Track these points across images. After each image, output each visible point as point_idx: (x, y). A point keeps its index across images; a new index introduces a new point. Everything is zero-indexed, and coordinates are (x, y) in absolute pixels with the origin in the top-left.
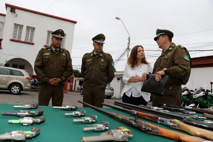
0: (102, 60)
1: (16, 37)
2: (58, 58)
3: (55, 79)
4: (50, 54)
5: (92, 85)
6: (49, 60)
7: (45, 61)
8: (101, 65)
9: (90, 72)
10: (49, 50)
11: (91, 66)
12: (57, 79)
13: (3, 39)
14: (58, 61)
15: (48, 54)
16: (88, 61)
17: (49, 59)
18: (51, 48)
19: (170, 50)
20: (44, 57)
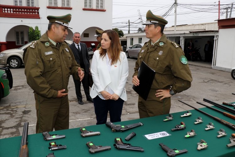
1: (52, 3)
6: (54, 63)
10: (47, 44)
13: (39, 8)
18: (49, 41)
19: (160, 47)
20: (46, 60)
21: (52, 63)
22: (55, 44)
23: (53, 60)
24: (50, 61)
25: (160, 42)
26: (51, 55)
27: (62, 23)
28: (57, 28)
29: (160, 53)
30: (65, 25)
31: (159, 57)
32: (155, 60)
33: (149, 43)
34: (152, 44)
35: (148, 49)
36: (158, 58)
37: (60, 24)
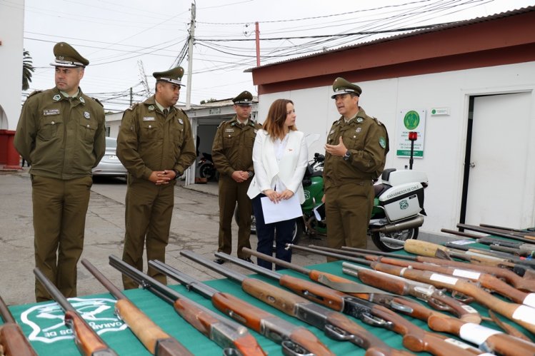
0: (87, 115)
2: (171, 129)
3: (166, 171)
4: (155, 118)
5: (65, 177)
6: (153, 133)
7: (147, 133)
8: (86, 127)
9: (59, 144)
10: (151, 108)
11: (61, 128)
12: (170, 171)
14: (172, 136)
15: (152, 119)
16: (48, 114)
17: (155, 131)
18: (154, 105)
19: (358, 123)
20: (143, 126)
21: (150, 132)
22: (162, 109)
23: (152, 128)
24: (148, 129)
25: (358, 117)
26: (151, 122)
27: (168, 80)
28: (163, 86)
29: (358, 130)
30: (173, 81)
31: (356, 134)
32: (352, 138)
33: (341, 121)
34: (346, 121)
35: (341, 127)
36: (355, 137)
37: (167, 81)
